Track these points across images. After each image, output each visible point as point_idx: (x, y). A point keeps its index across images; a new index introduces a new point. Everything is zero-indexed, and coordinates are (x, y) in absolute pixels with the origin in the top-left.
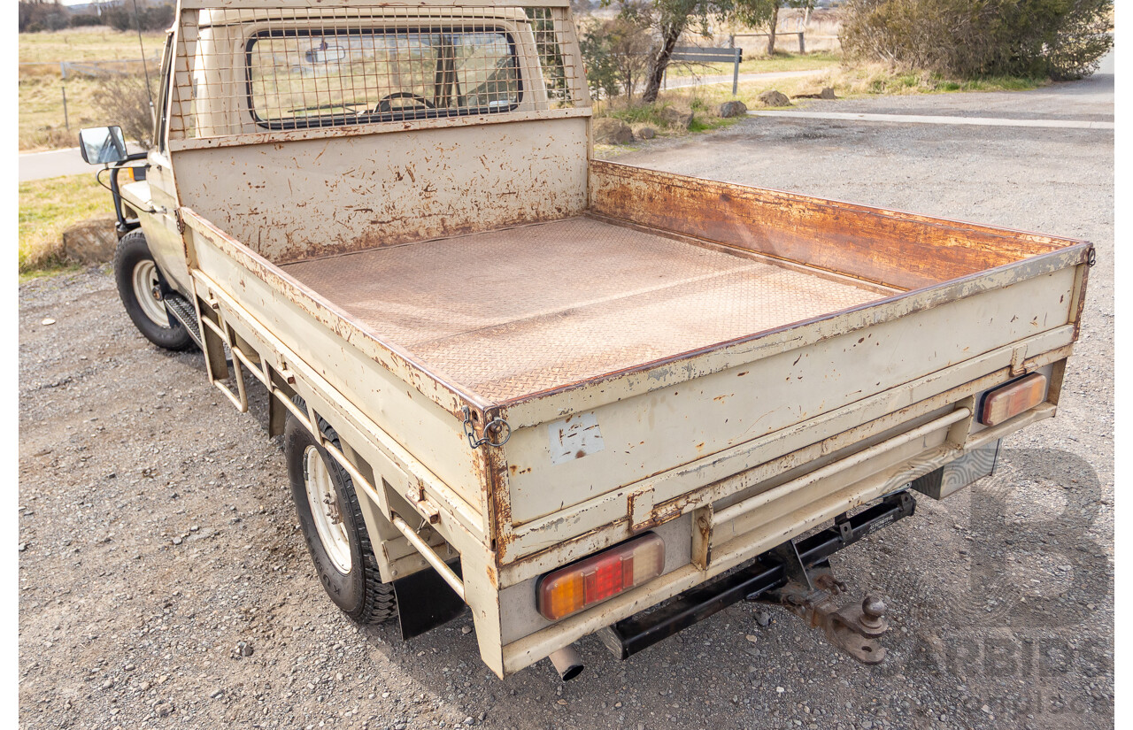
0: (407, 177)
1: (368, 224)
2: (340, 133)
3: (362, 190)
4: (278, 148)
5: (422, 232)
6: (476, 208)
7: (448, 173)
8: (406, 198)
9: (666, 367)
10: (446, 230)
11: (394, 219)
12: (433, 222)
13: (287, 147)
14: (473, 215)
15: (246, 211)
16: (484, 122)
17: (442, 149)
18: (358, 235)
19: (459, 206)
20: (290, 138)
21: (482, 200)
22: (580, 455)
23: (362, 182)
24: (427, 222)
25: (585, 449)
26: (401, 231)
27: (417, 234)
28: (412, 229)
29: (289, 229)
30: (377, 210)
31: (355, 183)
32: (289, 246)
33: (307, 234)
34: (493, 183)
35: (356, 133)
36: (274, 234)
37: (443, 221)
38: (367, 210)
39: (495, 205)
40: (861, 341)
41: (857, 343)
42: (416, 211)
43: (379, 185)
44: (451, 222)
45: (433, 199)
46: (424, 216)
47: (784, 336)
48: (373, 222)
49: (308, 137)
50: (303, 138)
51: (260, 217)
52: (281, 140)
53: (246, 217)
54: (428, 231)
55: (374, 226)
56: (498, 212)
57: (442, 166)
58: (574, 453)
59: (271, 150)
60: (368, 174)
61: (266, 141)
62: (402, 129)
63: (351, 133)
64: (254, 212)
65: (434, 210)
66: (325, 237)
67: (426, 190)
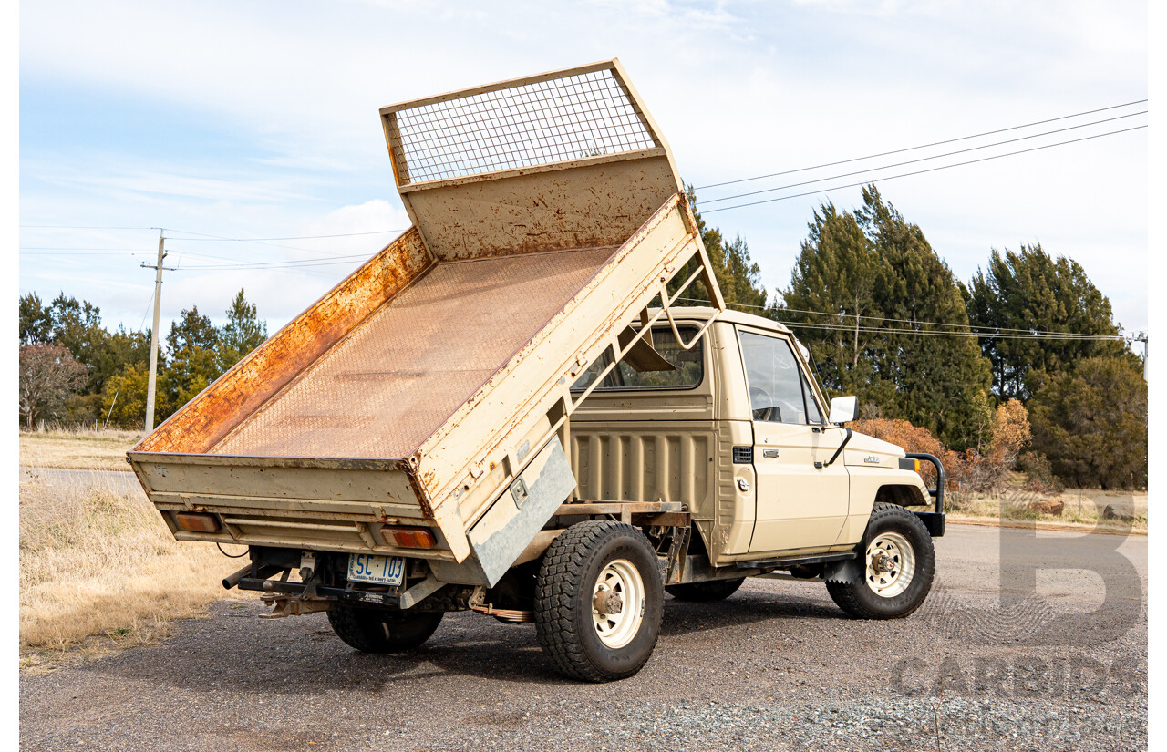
0: (540, 203)
1: (525, 235)
3: (515, 212)
5: (562, 244)
6: (599, 227)
7: (569, 200)
8: (546, 219)
10: (579, 244)
11: (541, 233)
12: (569, 237)
14: (597, 232)
15: (452, 225)
18: (521, 243)
19: (585, 225)
21: (602, 221)
23: (514, 207)
24: (564, 236)
26: (548, 241)
27: (558, 245)
28: (555, 240)
29: (480, 236)
30: (529, 226)
31: (510, 207)
32: (482, 247)
33: (490, 240)
34: (605, 209)
36: (472, 239)
37: (575, 235)
38: (522, 226)
39: (613, 225)
42: (555, 227)
43: (525, 210)
44: (582, 237)
45: (564, 220)
46: (561, 231)
48: (528, 235)
51: (461, 228)
53: (453, 228)
54: (567, 243)
55: (530, 237)
56: (617, 231)
57: (562, 197)
60: (515, 202)
64: (457, 226)
65: (568, 228)
66: (501, 242)
67: (558, 213)
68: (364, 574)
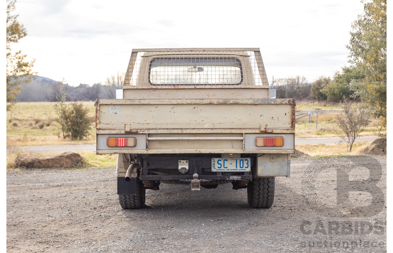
2: (173, 88)
4: (154, 90)
9: (134, 100)
13: (157, 90)
16: (224, 87)
17: (209, 96)
20: (157, 88)
22: (116, 113)
25: (117, 113)
35: (178, 88)
40: (194, 108)
41: (193, 108)
47: (166, 100)
49: (162, 88)
50: (161, 88)
52: (154, 88)
58: (114, 113)
59: (152, 91)
61: (150, 88)
62: (194, 88)
63: (176, 88)
68: (222, 168)
